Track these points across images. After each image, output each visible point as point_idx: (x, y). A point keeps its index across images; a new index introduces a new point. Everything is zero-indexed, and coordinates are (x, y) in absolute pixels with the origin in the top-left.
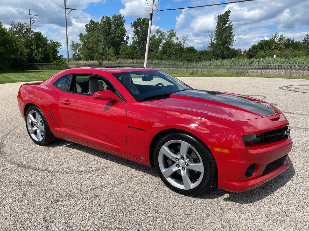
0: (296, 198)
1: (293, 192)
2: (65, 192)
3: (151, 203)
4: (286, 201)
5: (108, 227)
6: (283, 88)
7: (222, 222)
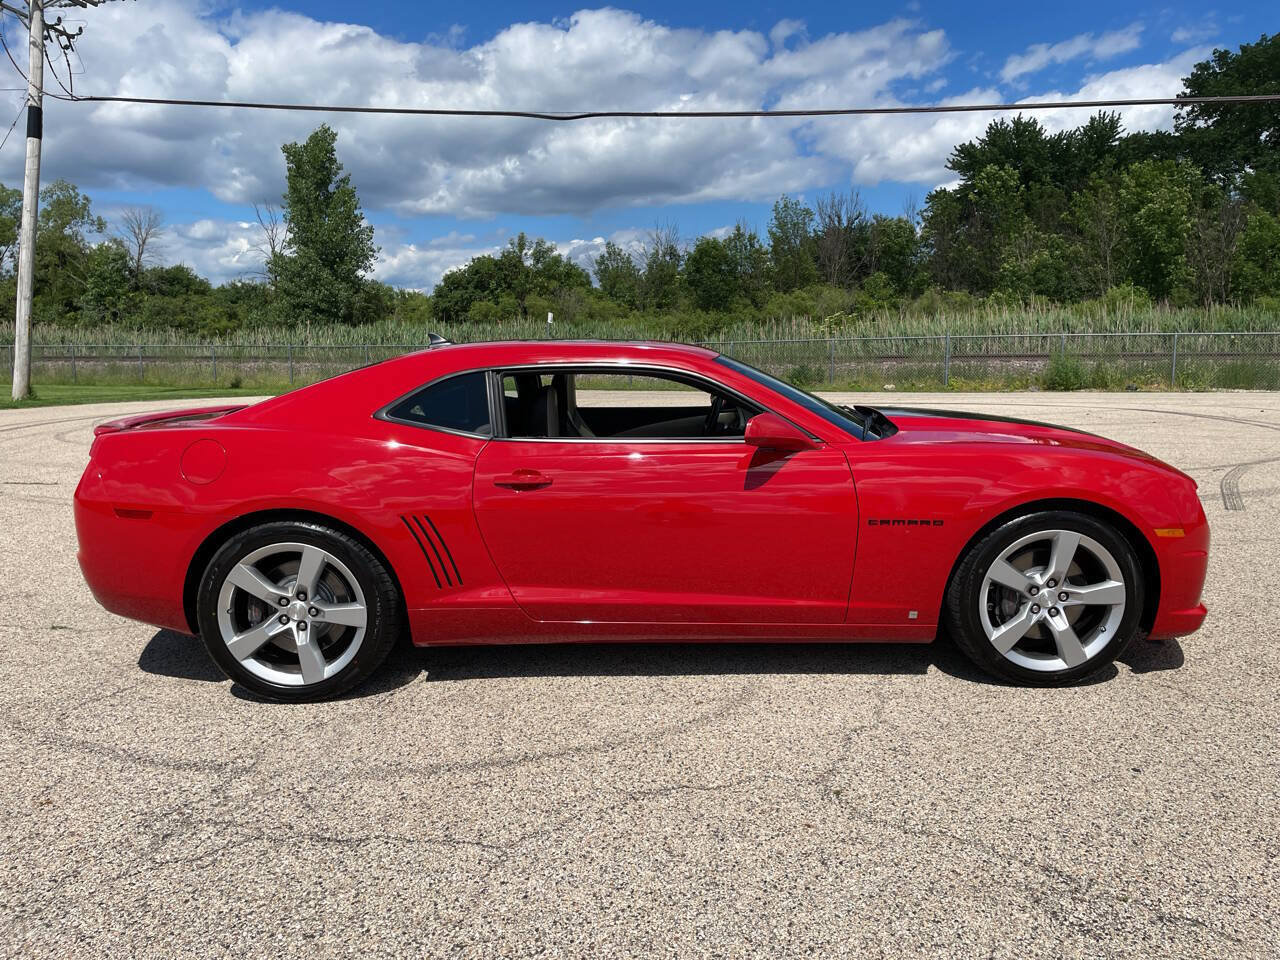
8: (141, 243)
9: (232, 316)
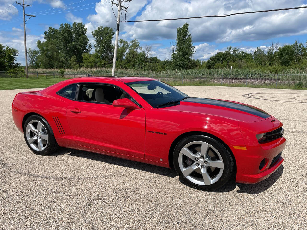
0: (294, 186)
1: (290, 181)
2: (93, 196)
3: (178, 199)
4: (287, 189)
5: (149, 222)
6: (246, 96)
7: (244, 209)
8: (148, 52)
9: (163, 68)
